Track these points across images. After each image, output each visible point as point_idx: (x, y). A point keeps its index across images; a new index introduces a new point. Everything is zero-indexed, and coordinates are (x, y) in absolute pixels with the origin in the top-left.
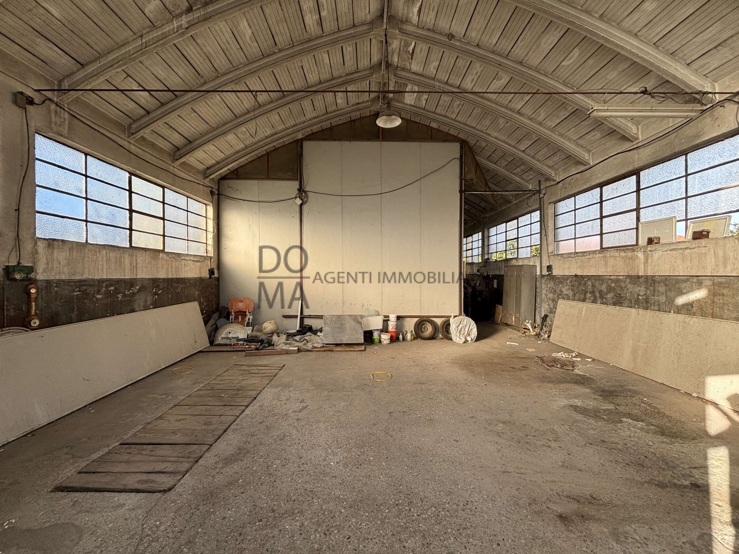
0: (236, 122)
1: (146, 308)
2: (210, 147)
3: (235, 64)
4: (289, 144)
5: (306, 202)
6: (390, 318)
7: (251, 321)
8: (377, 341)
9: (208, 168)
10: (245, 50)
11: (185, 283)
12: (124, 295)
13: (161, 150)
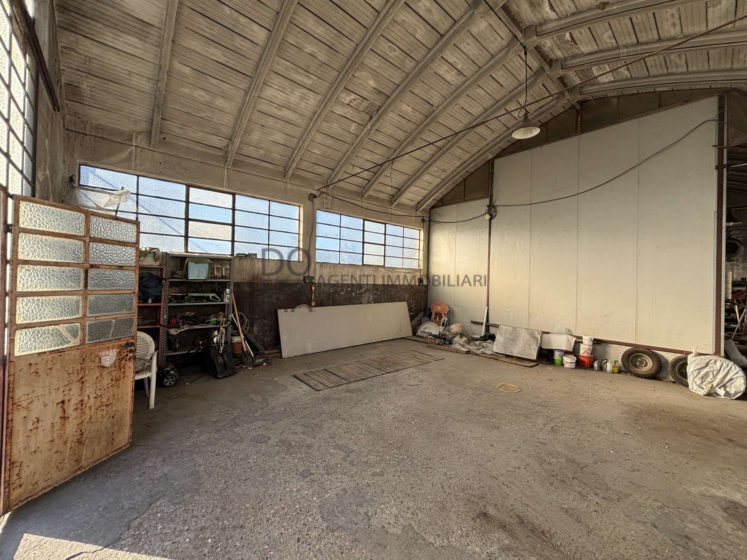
0: (425, 167)
1: (369, 302)
2: (413, 189)
3: (409, 131)
4: (482, 166)
5: (495, 216)
6: (583, 340)
7: (445, 322)
8: (557, 362)
9: (418, 203)
10: (411, 120)
11: (398, 288)
12: (356, 294)
13: (382, 200)
